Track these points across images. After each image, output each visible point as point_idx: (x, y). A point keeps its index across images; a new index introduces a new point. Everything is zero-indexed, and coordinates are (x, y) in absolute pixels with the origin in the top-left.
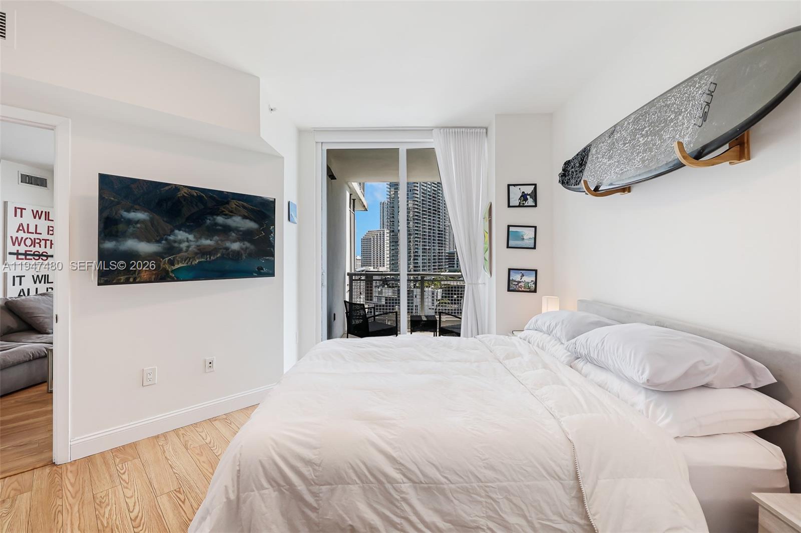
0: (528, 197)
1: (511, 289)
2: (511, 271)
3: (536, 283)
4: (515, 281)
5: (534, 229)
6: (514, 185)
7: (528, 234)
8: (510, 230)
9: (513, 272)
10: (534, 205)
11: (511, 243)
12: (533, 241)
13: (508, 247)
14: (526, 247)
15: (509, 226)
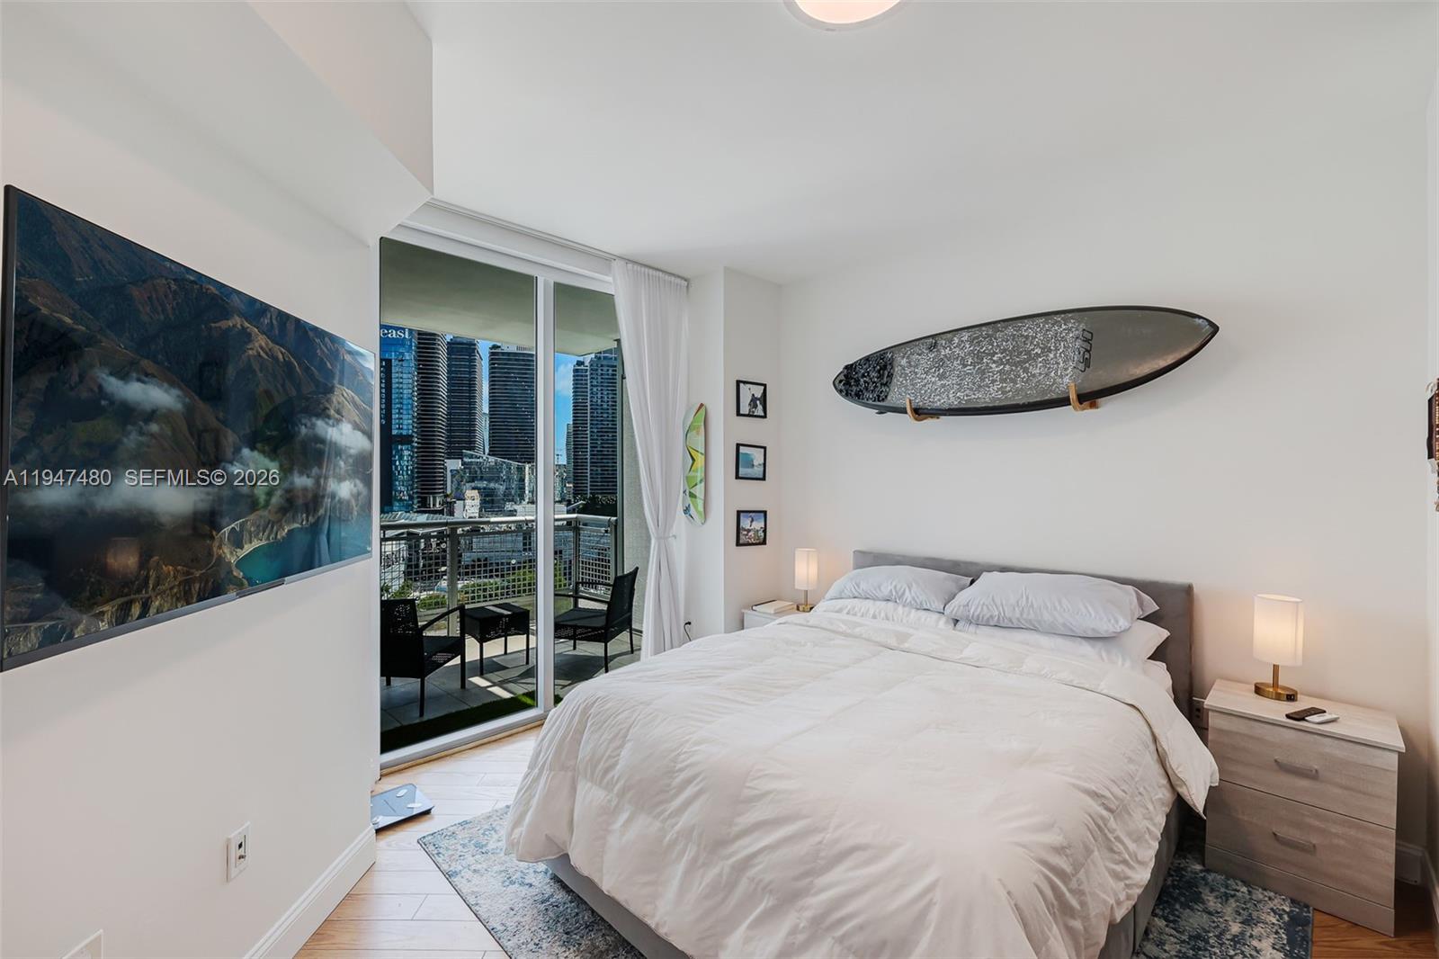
0: (758, 402)
1: (741, 542)
2: (742, 514)
3: (765, 531)
4: (745, 530)
5: (763, 450)
6: (745, 382)
7: (757, 456)
8: (741, 451)
9: (744, 517)
10: (763, 414)
11: (742, 471)
12: (762, 469)
13: (737, 477)
14: (754, 477)
15: (738, 446)
